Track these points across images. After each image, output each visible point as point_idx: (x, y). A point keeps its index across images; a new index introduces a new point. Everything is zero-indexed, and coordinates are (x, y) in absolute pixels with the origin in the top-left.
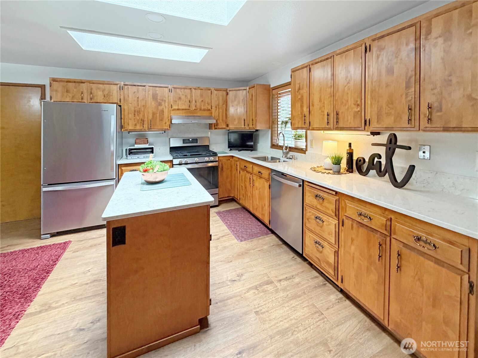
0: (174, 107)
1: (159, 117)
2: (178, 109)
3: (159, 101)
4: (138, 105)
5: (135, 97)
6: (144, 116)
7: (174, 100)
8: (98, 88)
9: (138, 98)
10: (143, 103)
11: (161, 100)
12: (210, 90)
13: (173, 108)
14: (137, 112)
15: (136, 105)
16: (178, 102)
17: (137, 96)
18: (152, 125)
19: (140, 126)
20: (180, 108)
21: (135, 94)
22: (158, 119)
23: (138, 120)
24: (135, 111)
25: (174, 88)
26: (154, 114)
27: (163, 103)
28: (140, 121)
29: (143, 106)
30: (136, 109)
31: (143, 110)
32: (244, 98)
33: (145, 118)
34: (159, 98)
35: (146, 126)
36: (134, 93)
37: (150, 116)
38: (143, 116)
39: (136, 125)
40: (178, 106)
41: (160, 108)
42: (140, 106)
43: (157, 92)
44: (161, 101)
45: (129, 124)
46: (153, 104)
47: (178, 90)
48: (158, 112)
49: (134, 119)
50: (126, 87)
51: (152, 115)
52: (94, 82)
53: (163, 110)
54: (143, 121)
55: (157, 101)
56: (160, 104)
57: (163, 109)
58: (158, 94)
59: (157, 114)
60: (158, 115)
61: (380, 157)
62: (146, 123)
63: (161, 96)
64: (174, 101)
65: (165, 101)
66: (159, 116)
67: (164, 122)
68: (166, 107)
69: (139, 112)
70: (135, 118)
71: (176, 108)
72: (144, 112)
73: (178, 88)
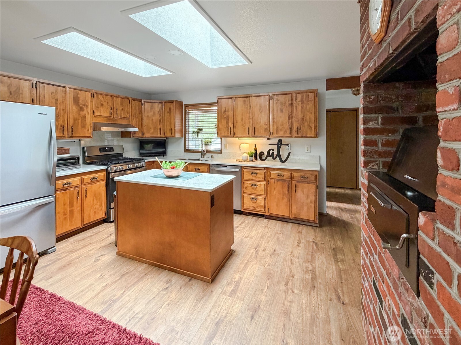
0: (97, 114)
1: (81, 124)
2: (100, 116)
3: (81, 105)
5: (53, 99)
6: (64, 121)
9: (57, 100)
10: (63, 107)
12: (128, 99)
13: (95, 115)
16: (100, 109)
17: (56, 98)
18: (73, 133)
19: (60, 133)
20: (102, 115)
21: (53, 95)
22: (80, 126)
23: (57, 127)
25: (96, 93)
26: (75, 120)
27: (85, 109)
29: (63, 110)
31: (62, 114)
32: (160, 110)
33: (65, 124)
34: (80, 102)
35: (66, 133)
36: (51, 93)
37: (71, 122)
38: (62, 121)
40: (101, 112)
41: (83, 113)
43: (79, 95)
44: (83, 106)
46: (74, 108)
47: (100, 96)
48: (80, 118)
50: (41, 85)
51: (73, 120)
53: (86, 116)
54: (63, 127)
55: (79, 106)
56: (82, 109)
57: (85, 114)
58: (79, 98)
59: (79, 120)
60: (80, 121)
61: (273, 150)
62: (66, 129)
63: (83, 101)
64: (96, 107)
65: (87, 106)
66: (81, 122)
67: (87, 130)
68: (88, 113)
71: (99, 114)
72: (63, 117)
73: (101, 94)
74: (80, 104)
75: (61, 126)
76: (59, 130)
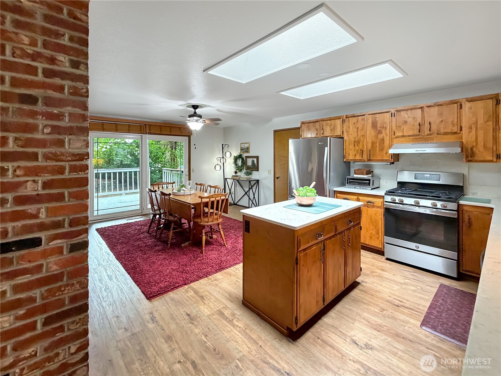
0: (398, 134)
1: (379, 147)
2: (403, 136)
3: (379, 129)
4: (358, 135)
5: (355, 128)
7: (397, 125)
8: (327, 124)
9: (358, 128)
10: (363, 133)
11: (381, 128)
13: (396, 136)
14: (357, 142)
15: (356, 135)
16: (402, 128)
17: (357, 127)
18: (371, 156)
19: (360, 156)
20: (405, 134)
21: (355, 124)
22: (378, 149)
23: (358, 151)
24: (355, 142)
25: (397, 112)
26: (373, 143)
27: (383, 131)
28: (359, 151)
29: (363, 136)
30: (356, 139)
31: (362, 140)
33: (364, 148)
34: (378, 125)
35: (365, 156)
36: (354, 124)
37: (370, 146)
38: (362, 146)
39: (355, 155)
40: (403, 131)
41: (380, 136)
42: (359, 136)
43: (377, 119)
44: (381, 129)
45: (349, 155)
46: (372, 132)
47: (402, 112)
48: (378, 142)
49: (354, 149)
50: (348, 119)
52: (324, 119)
53: (384, 139)
54: (362, 151)
55: (377, 129)
56: (380, 132)
57: (383, 137)
58: (377, 121)
59: (377, 143)
60: (378, 144)
62: (365, 153)
63: (381, 123)
64: (397, 127)
65: (386, 128)
66: (379, 145)
67: (385, 152)
68: (387, 135)
69: (359, 142)
70: (355, 148)
71: (400, 134)
72: (363, 142)
73: (403, 110)
74: (378, 127)
75: (361, 150)
76: (359, 154)
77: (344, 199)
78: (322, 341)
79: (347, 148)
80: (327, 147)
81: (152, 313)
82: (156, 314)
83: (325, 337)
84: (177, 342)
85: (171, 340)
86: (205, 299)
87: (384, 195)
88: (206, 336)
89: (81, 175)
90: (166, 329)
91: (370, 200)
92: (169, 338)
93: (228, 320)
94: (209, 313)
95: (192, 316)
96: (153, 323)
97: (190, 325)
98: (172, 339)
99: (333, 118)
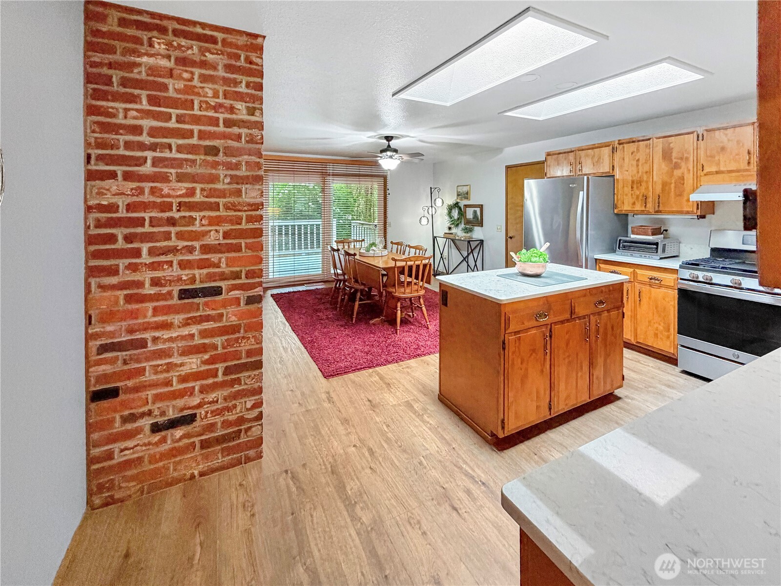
0: (707, 170)
1: (675, 190)
2: (717, 173)
3: (674, 160)
4: (638, 172)
5: (634, 160)
6: (647, 188)
7: (708, 154)
8: (587, 156)
9: (638, 160)
10: (646, 168)
11: (678, 159)
13: (705, 171)
14: (636, 183)
15: (635, 172)
16: (717, 158)
17: (637, 159)
18: (661, 205)
19: (641, 206)
20: (722, 169)
21: (634, 154)
22: (672, 194)
23: (638, 197)
24: (633, 182)
25: (707, 130)
26: (665, 185)
27: (683, 164)
28: (641, 197)
29: (646, 172)
30: (634, 178)
31: (645, 179)
33: (648, 192)
34: (674, 155)
35: (650, 206)
36: (632, 153)
37: (659, 188)
38: (645, 188)
39: (634, 204)
40: (718, 164)
41: (677, 173)
42: (640, 173)
43: (671, 145)
44: (679, 161)
45: (623, 203)
46: (663, 166)
47: (717, 133)
48: (673, 181)
49: (632, 194)
50: (621, 146)
51: (661, 186)
52: (583, 148)
53: (684, 177)
54: (646, 198)
55: (671, 160)
56: (677, 166)
57: (683, 174)
58: (672, 149)
59: (671, 183)
60: (673, 185)
62: (650, 200)
63: (679, 152)
64: (707, 156)
65: (687, 159)
66: (675, 187)
67: (685, 198)
68: (689, 170)
69: (640, 182)
70: (633, 192)
71: (714, 169)
72: (647, 182)
73: (719, 129)
74: (673, 157)
75: (643, 196)
76: (640, 202)
77: (612, 272)
78: (540, 457)
79: (620, 192)
80: (583, 191)
81: (328, 393)
82: (333, 395)
83: (545, 454)
84: (353, 426)
85: (348, 424)
86: (392, 387)
87: (678, 268)
88: (388, 426)
89: (257, 225)
90: (343, 411)
91: (655, 275)
92: (345, 421)
93: (417, 414)
94: (394, 403)
95: (374, 402)
96: (329, 403)
97: (371, 412)
98: (349, 422)
99: (596, 145)
